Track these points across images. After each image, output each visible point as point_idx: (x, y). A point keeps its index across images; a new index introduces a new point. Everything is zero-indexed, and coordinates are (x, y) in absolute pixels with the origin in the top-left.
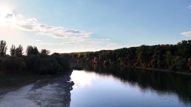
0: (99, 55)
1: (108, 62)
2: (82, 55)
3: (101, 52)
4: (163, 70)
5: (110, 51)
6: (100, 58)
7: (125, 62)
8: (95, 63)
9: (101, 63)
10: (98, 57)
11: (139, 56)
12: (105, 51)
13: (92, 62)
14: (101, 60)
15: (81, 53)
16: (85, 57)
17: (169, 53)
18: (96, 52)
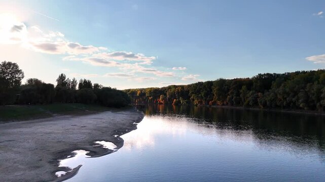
0: (167, 91)
1: (179, 102)
2: (143, 92)
3: (170, 87)
4: (238, 108)
5: (182, 87)
6: (168, 96)
7: (199, 100)
8: (162, 103)
9: (169, 102)
10: (165, 95)
11: (215, 91)
12: (175, 86)
13: (157, 101)
14: (169, 99)
15: (142, 90)
16: (147, 95)
17: (244, 87)
18: (162, 88)
